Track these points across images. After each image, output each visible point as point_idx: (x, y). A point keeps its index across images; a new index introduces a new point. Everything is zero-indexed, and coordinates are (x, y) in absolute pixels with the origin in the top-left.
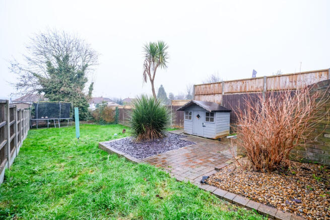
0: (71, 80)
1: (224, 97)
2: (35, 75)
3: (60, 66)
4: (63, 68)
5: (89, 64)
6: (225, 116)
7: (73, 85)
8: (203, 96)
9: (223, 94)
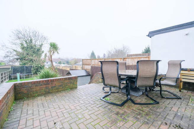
0: (33, 52)
1: (92, 67)
2: (14, 50)
3: (27, 45)
4: (29, 46)
5: (43, 43)
6: (88, 77)
7: (34, 55)
8: (85, 65)
9: (91, 65)
